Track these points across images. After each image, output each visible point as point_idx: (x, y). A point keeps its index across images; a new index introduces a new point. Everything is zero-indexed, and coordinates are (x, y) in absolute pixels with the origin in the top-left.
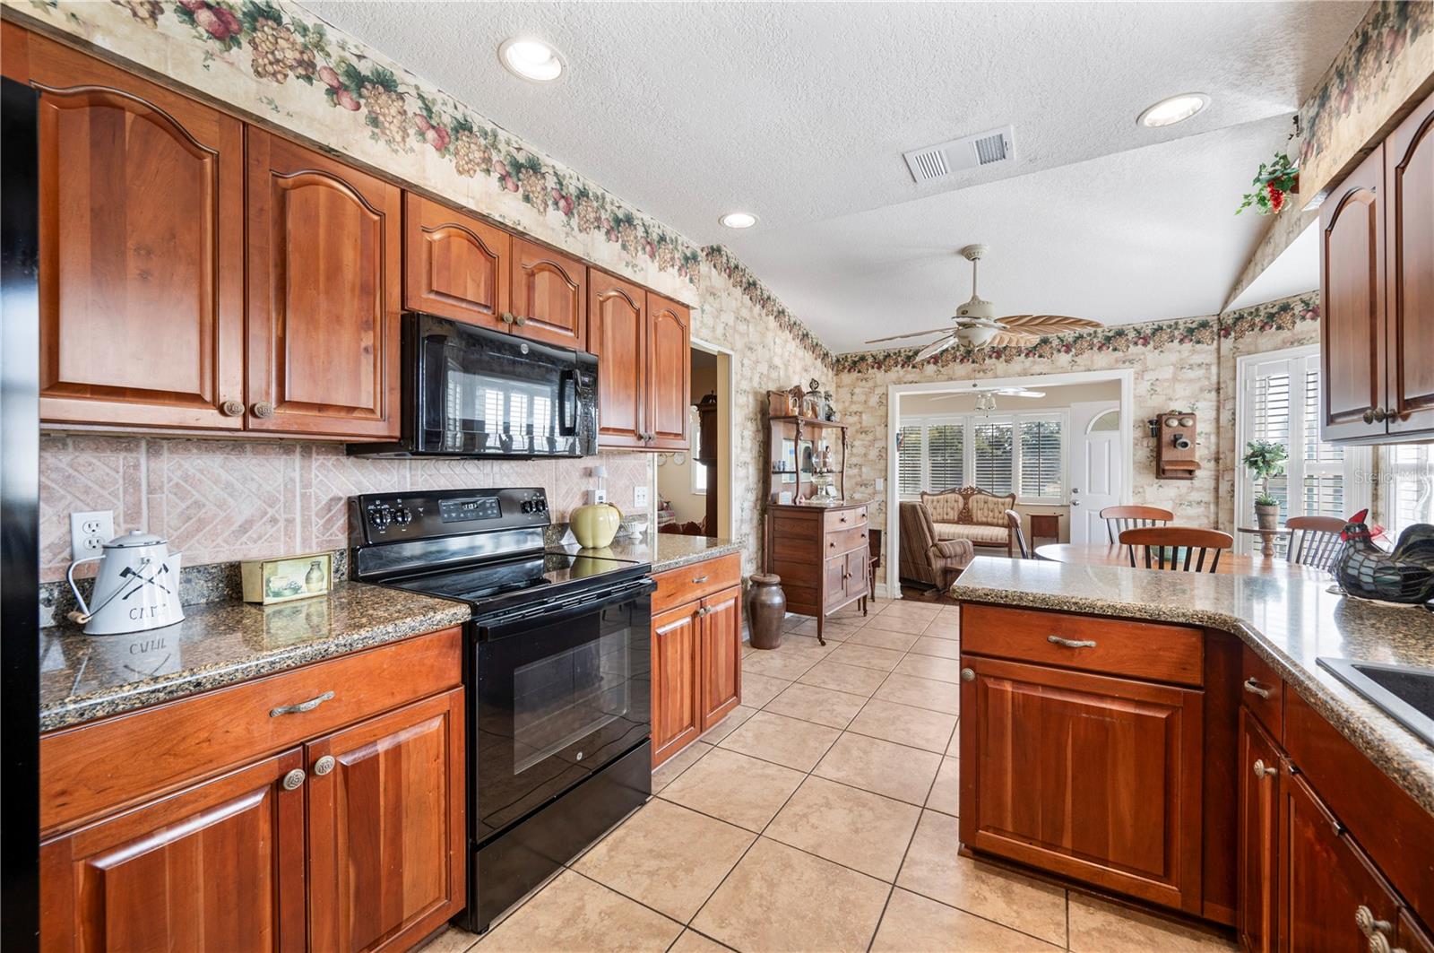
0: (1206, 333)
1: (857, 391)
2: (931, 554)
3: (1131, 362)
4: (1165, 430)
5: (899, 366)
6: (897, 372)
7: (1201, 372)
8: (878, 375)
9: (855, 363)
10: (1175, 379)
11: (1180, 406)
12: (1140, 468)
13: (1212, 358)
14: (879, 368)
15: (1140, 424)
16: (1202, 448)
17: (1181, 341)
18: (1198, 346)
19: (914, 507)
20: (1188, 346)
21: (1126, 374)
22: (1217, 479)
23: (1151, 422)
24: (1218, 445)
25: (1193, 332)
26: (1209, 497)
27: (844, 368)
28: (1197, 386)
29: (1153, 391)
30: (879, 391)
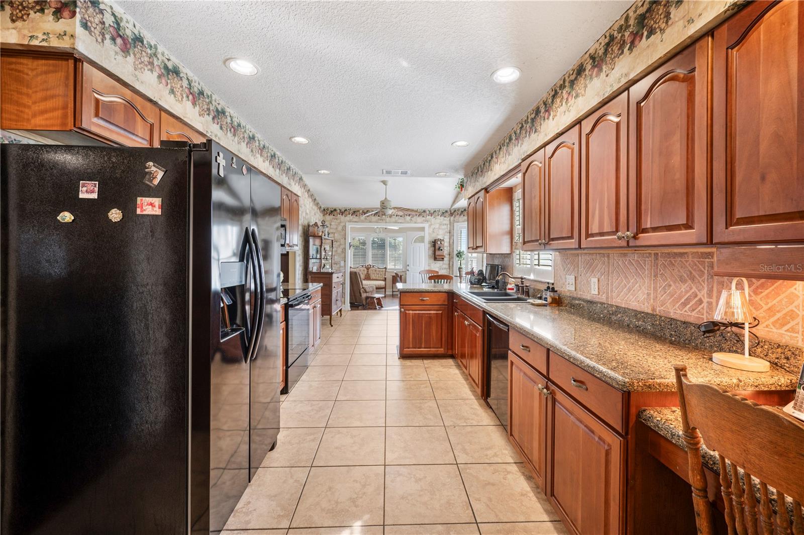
0: (447, 214)
1: (333, 223)
2: (362, 292)
3: (427, 221)
4: (437, 245)
5: (351, 215)
6: (349, 217)
7: (445, 227)
8: (342, 218)
9: (332, 212)
10: (439, 228)
11: (440, 237)
12: (430, 257)
13: (448, 223)
14: (342, 215)
15: (430, 242)
16: (446, 251)
17: (441, 216)
18: (445, 218)
19: (356, 273)
20: (442, 217)
21: (426, 225)
22: (449, 261)
23: (433, 242)
24: (450, 250)
25: (444, 213)
26: (447, 266)
27: (327, 213)
28: (445, 231)
29: (433, 232)
30: (343, 224)
